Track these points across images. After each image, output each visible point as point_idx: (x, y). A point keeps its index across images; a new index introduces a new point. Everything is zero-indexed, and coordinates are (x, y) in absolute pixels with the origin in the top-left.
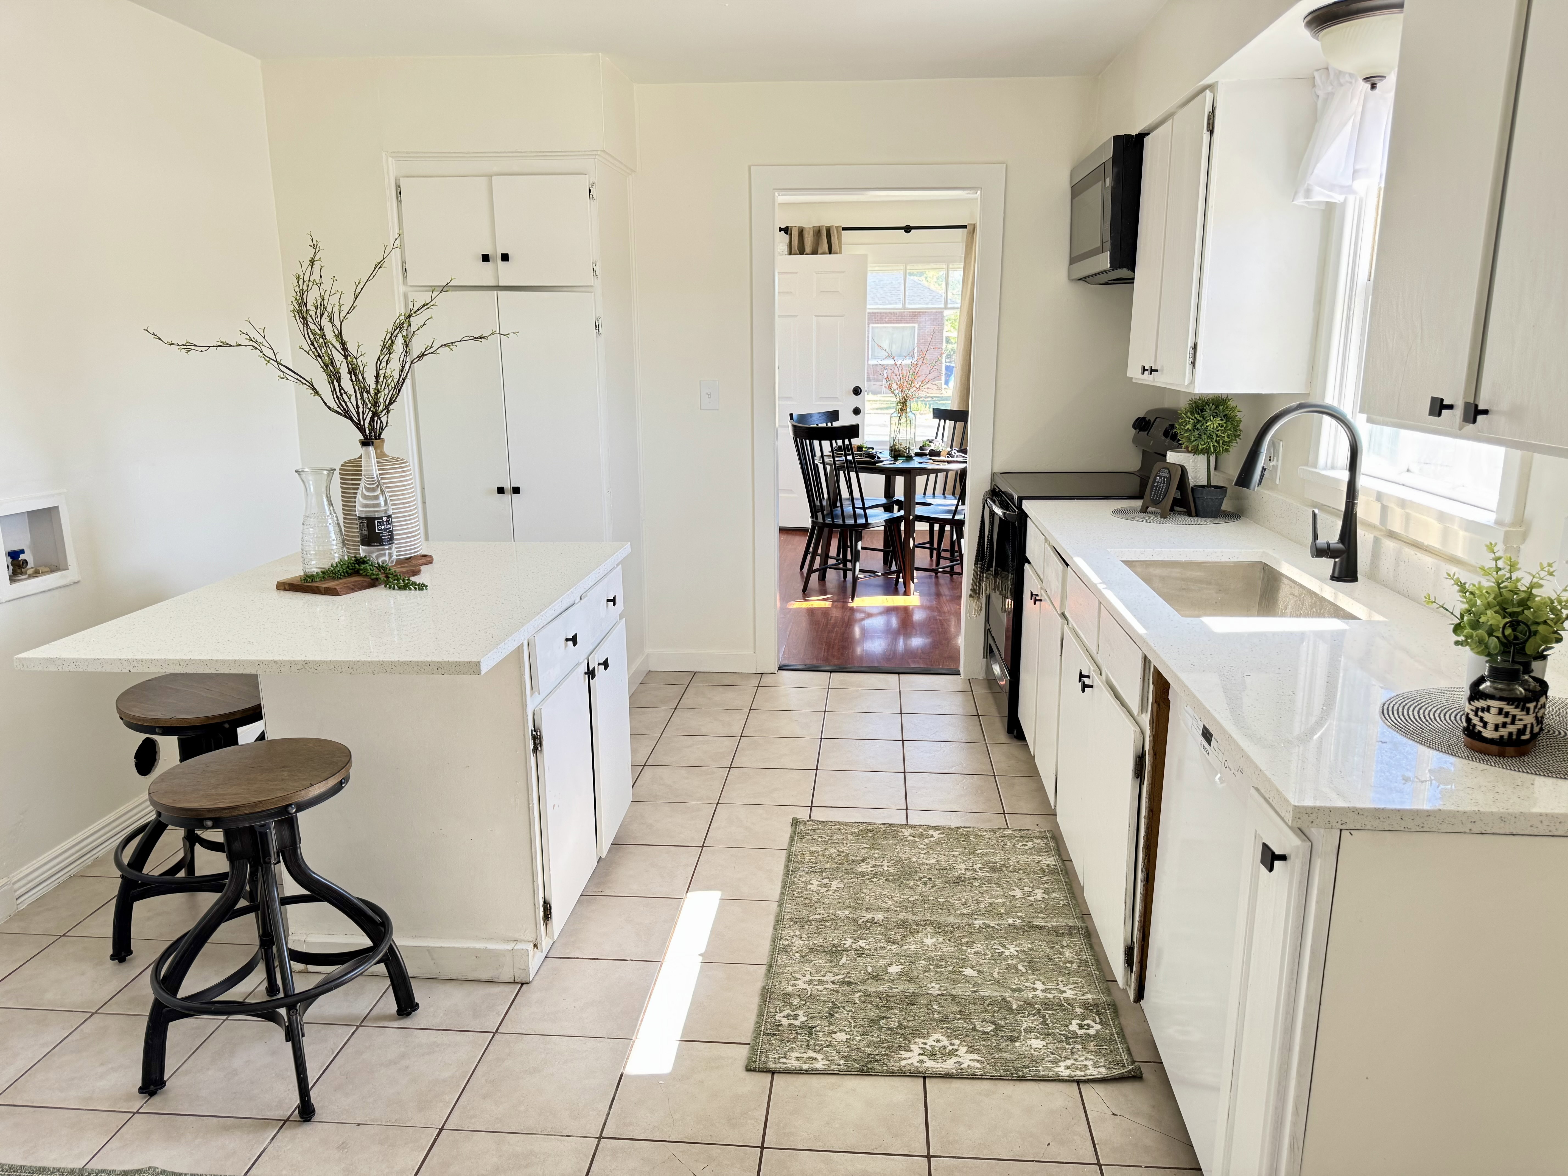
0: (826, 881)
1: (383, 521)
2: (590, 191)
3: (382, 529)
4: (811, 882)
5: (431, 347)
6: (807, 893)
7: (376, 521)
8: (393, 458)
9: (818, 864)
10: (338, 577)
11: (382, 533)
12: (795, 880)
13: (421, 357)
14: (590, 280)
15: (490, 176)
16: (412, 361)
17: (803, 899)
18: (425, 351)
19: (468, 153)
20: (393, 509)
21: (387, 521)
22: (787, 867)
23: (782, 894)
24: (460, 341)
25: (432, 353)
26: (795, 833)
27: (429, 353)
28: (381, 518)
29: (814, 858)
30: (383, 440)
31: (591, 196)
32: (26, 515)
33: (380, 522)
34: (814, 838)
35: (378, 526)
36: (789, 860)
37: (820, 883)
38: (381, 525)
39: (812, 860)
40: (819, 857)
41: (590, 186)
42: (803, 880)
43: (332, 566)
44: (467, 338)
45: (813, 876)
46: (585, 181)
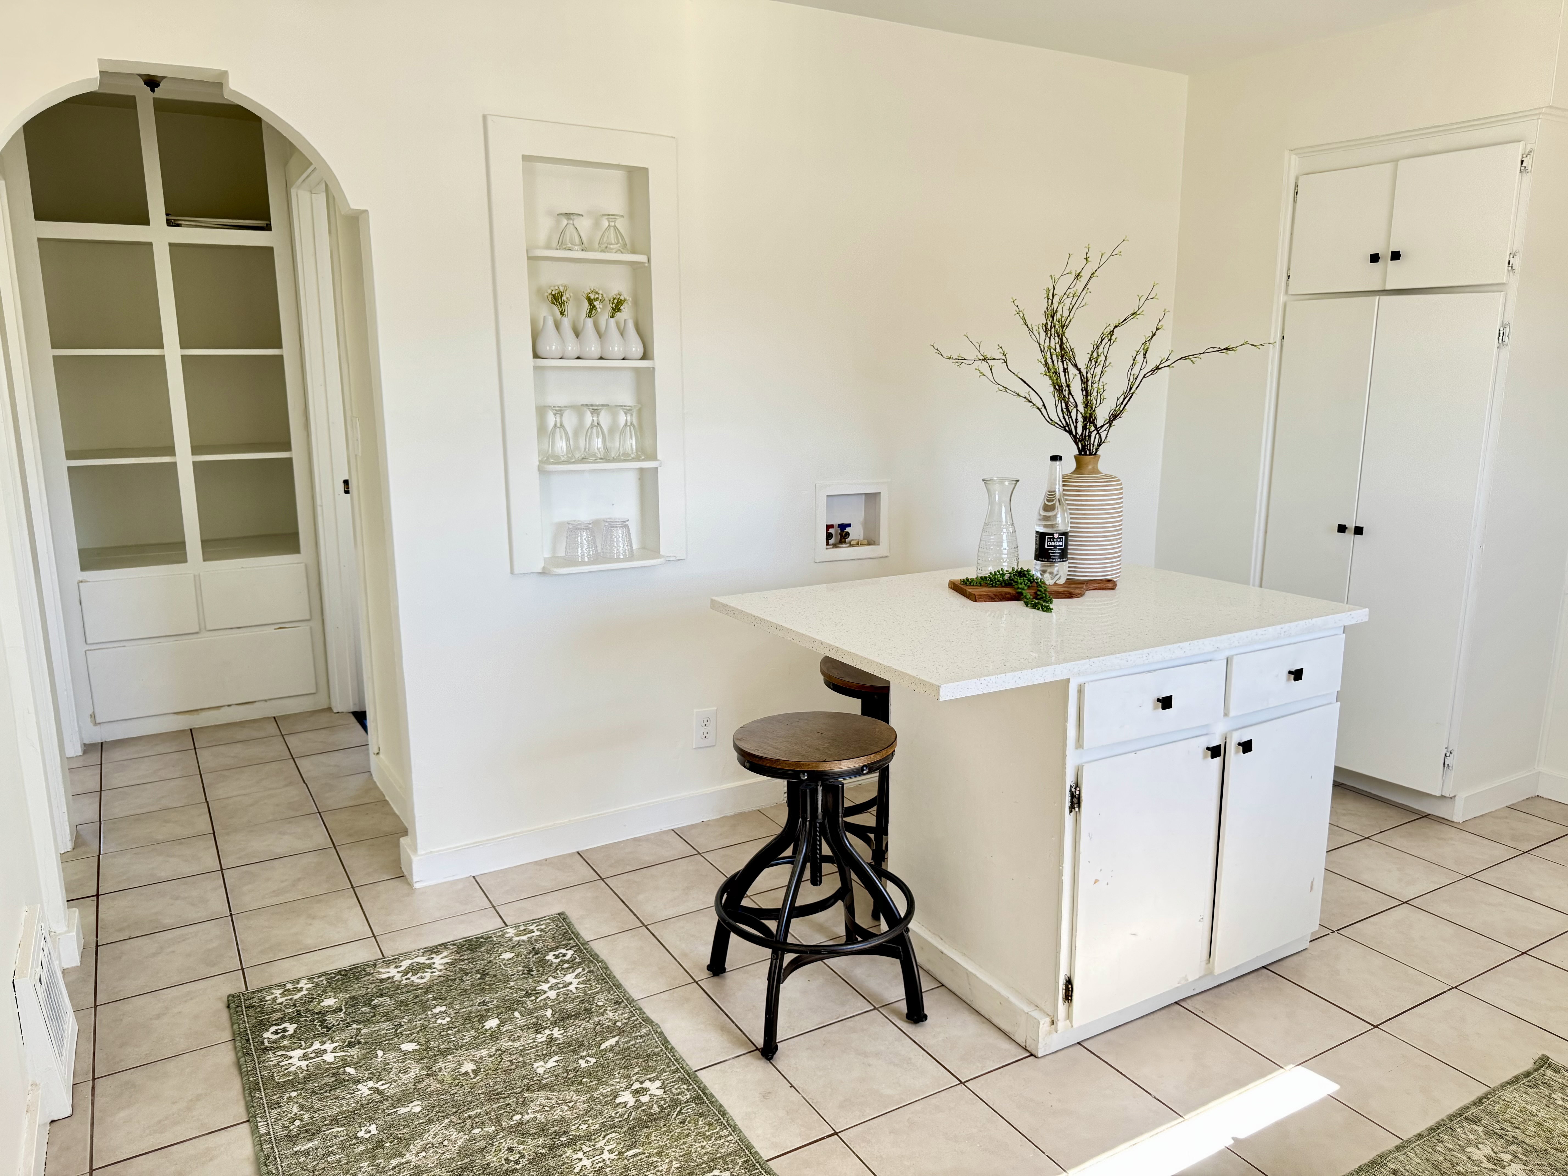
0: (1507, 1157)
1: (1054, 538)
2: (1522, 162)
3: (1051, 546)
4: (1480, 1146)
5: (1167, 360)
6: (1459, 1155)
7: (1047, 537)
8: (1106, 475)
9: (1517, 1131)
10: (992, 584)
11: (1051, 549)
12: (1458, 1130)
13: (1154, 370)
14: (1503, 276)
15: (1396, 161)
16: (1145, 375)
17: (1442, 1158)
18: (1160, 364)
19: (1377, 137)
20: (1071, 527)
21: (1058, 538)
22: (1466, 1108)
23: (1420, 1136)
24: (1204, 353)
25: (1168, 366)
26: (1527, 1074)
27: (1165, 367)
28: (1052, 534)
29: (1520, 1119)
30: (1099, 456)
31: (1523, 168)
32: (864, 496)
33: (1050, 538)
34: (1553, 1096)
35: (1048, 542)
36: (1479, 1101)
37: (1493, 1155)
38: (1051, 542)
39: (1513, 1121)
40: (1530, 1123)
41: (1524, 156)
42: (1472, 1137)
43: (991, 573)
44: (1212, 350)
45: (1492, 1140)
46: (1519, 149)
